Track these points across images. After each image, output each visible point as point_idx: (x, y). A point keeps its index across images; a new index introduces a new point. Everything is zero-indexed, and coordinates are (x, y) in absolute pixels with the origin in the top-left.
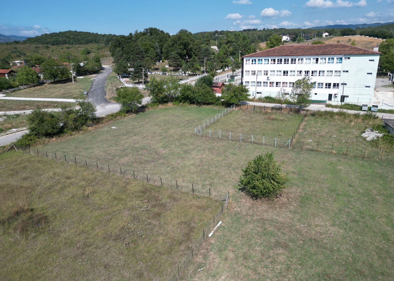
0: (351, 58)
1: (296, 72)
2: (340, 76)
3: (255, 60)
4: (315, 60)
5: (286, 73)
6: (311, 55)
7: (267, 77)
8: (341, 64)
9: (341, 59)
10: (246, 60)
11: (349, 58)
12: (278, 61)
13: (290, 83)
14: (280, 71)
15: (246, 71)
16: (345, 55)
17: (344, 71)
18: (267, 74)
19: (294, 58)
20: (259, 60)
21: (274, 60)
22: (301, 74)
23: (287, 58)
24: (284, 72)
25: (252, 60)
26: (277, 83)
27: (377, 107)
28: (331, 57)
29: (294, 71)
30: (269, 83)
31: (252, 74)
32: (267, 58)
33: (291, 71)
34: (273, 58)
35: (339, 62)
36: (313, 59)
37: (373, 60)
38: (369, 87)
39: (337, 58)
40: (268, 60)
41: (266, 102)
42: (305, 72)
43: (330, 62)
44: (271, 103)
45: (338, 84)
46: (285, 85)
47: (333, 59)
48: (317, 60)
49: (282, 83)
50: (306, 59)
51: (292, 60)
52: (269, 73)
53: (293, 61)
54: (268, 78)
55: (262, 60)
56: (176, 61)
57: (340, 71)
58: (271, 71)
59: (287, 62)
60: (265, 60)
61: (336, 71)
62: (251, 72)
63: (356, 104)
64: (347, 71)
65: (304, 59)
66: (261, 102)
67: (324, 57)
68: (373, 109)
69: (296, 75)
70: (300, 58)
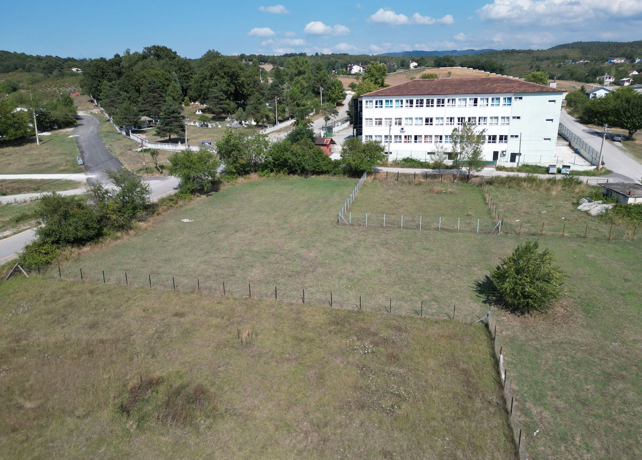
0: (524, 97)
1: (445, 119)
2: (508, 124)
3: (381, 102)
4: (473, 101)
5: (429, 121)
6: (467, 93)
7: (400, 127)
8: (509, 107)
9: (510, 99)
10: (367, 102)
11: (521, 98)
12: (417, 103)
13: (436, 136)
14: (421, 119)
15: (366, 119)
16: (515, 93)
17: (514, 118)
18: (400, 124)
19: (441, 97)
20: (387, 101)
21: (411, 102)
22: (452, 123)
23: (431, 98)
24: (427, 120)
25: (376, 102)
26: (416, 137)
27: (569, 167)
28: (496, 96)
29: (442, 118)
30: (403, 137)
31: (376, 123)
32: (400, 98)
33: (437, 118)
34: (409, 98)
35: (506, 103)
36: (470, 99)
37: (554, 101)
38: (549, 139)
39: (505, 99)
40: (402, 101)
41: (407, 167)
42: (459, 119)
43: (495, 103)
44: (415, 168)
45: (506, 137)
46: (428, 140)
47: (498, 99)
48: (476, 101)
49: (423, 137)
50: (460, 100)
51: (439, 101)
52: (404, 122)
53: (441, 103)
54: (402, 129)
55: (391, 101)
56: (221, 104)
57: (508, 118)
58: (406, 119)
59: (430, 105)
60: (397, 101)
61: (503, 118)
62: (374, 121)
63: (538, 165)
64: (519, 118)
65: (457, 99)
66: (398, 167)
67: (485, 96)
68: (563, 171)
69: (445, 124)
70: (451, 97)
